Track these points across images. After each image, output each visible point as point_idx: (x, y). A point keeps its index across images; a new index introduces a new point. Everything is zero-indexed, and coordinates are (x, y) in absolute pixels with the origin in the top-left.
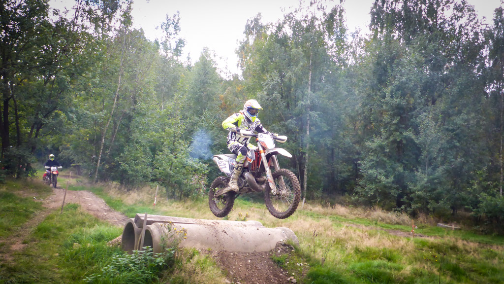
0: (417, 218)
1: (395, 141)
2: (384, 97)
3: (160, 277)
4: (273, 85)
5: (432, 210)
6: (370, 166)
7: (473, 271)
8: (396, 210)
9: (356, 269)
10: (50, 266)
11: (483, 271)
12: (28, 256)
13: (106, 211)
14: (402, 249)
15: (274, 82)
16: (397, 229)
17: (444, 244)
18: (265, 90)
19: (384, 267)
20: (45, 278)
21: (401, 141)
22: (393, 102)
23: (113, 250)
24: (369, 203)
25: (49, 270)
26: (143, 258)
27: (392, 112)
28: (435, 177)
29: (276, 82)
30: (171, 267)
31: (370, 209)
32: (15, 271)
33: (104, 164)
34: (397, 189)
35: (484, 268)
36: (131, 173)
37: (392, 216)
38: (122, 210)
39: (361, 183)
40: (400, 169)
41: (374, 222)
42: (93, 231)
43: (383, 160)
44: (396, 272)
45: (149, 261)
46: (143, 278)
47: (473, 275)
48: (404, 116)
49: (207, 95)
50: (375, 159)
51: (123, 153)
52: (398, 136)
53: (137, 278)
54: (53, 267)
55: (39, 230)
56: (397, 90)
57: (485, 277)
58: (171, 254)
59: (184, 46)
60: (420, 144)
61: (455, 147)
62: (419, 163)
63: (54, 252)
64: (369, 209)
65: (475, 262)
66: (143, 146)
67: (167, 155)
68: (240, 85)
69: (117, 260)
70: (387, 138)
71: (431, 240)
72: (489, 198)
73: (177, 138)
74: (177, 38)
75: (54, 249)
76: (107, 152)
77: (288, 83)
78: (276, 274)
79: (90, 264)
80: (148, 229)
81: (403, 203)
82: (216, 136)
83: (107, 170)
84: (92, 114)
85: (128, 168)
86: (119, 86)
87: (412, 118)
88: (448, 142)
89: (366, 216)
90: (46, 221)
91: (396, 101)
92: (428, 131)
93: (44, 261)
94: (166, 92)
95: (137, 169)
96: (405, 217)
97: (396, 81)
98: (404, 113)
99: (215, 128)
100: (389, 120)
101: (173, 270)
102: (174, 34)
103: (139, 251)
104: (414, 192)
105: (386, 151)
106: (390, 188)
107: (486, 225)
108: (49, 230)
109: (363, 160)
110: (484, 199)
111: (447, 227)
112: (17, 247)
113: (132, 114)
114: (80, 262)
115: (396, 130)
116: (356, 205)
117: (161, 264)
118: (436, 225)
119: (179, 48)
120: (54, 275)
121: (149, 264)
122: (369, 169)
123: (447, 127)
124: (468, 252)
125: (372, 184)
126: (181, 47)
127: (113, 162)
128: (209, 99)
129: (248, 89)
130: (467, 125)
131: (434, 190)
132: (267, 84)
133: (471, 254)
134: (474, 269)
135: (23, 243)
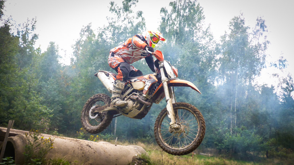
4: (99, 64)
15: (100, 62)
18: (94, 66)
29: (101, 62)
74: (33, 33)
80: (9, 140)
102: (31, 30)
111: (206, 155)
118: (200, 154)
126: (35, 39)
132: (95, 63)
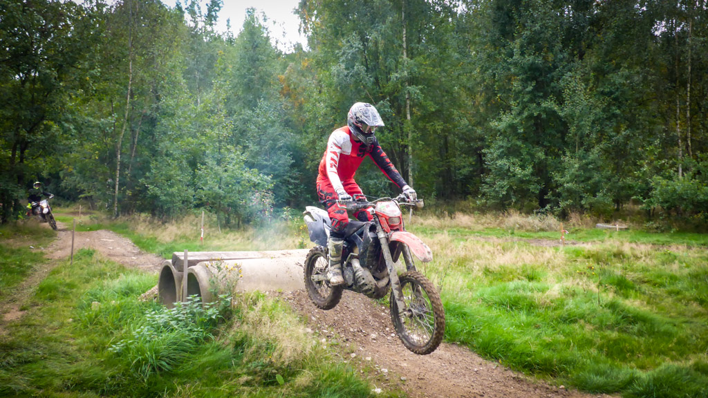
0: (568, 220)
1: (530, 117)
2: (511, 55)
3: (216, 334)
4: (353, 53)
5: (588, 206)
6: (499, 156)
7: (645, 282)
8: (539, 212)
9: (485, 296)
10: (62, 336)
11: (659, 280)
12: (30, 326)
13: (135, 255)
14: (548, 263)
15: (354, 50)
16: (541, 237)
17: (604, 250)
18: (343, 62)
19: (524, 290)
20: (56, 354)
21: (539, 115)
22: (525, 61)
23: (148, 305)
24: (502, 206)
25: (61, 342)
26: (188, 311)
27: (524, 76)
28: (590, 160)
29: (357, 49)
30: (229, 319)
31: (503, 214)
32: (12, 349)
33: (124, 191)
34: (538, 182)
35: (659, 276)
36: (164, 198)
37: (534, 220)
38: (157, 250)
39: (488, 180)
40: (541, 155)
41: (510, 231)
42: (117, 284)
43: (517, 145)
44: (540, 294)
45: (197, 315)
46: (192, 339)
47: (644, 287)
48: (540, 79)
49: (261, 77)
50: (504, 144)
51: (150, 171)
52: (534, 109)
53: (183, 340)
54: (66, 337)
55: (42, 290)
56: (529, 43)
57: (662, 289)
58: (227, 302)
59: (220, 9)
60: (566, 117)
61: (615, 115)
62: (566, 144)
63: (66, 317)
64: (501, 214)
65: (648, 271)
66: (178, 159)
67: (212, 169)
68: (306, 59)
69: (152, 318)
70: (520, 114)
71: (588, 247)
72: (664, 182)
73: (223, 143)
75: (66, 313)
76: (127, 173)
77: (374, 49)
78: (375, 314)
79: (116, 329)
80: (191, 272)
81: (548, 201)
82: (280, 135)
83: (130, 198)
84: (98, 121)
85: (159, 193)
86: (131, 76)
87: (552, 80)
88: (604, 110)
89: (499, 225)
90: (51, 277)
91: (529, 59)
92: (576, 98)
93: (53, 331)
94: (201, 80)
95: (173, 193)
96: (552, 220)
97: (527, 30)
98: (541, 75)
99: (277, 124)
100: (520, 88)
101: (232, 324)
103: (182, 303)
104: (561, 185)
105: (519, 131)
106: (529, 182)
107: (663, 220)
108: (56, 289)
109: (488, 147)
110: (657, 184)
111: (610, 228)
112: (13, 315)
113: (156, 115)
114: (104, 326)
115: (531, 101)
116: (483, 210)
117: (214, 317)
118: (595, 227)
119: (213, 13)
120: (68, 347)
121: (198, 318)
122: (497, 159)
123: (602, 89)
124: (637, 258)
125: (503, 179)
126: (215, 11)
127: (137, 186)
128: (264, 82)
129: (318, 63)
130: (631, 83)
131: (589, 178)
132: (344, 54)
133: (642, 260)
134: (646, 279)
135: (21, 310)
